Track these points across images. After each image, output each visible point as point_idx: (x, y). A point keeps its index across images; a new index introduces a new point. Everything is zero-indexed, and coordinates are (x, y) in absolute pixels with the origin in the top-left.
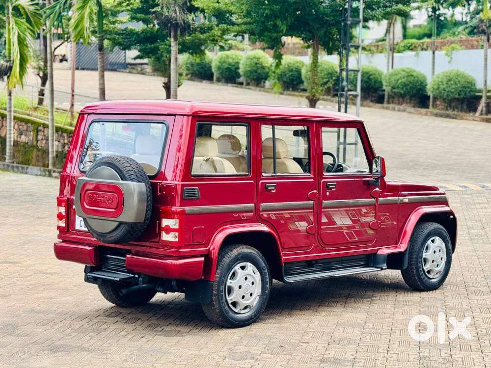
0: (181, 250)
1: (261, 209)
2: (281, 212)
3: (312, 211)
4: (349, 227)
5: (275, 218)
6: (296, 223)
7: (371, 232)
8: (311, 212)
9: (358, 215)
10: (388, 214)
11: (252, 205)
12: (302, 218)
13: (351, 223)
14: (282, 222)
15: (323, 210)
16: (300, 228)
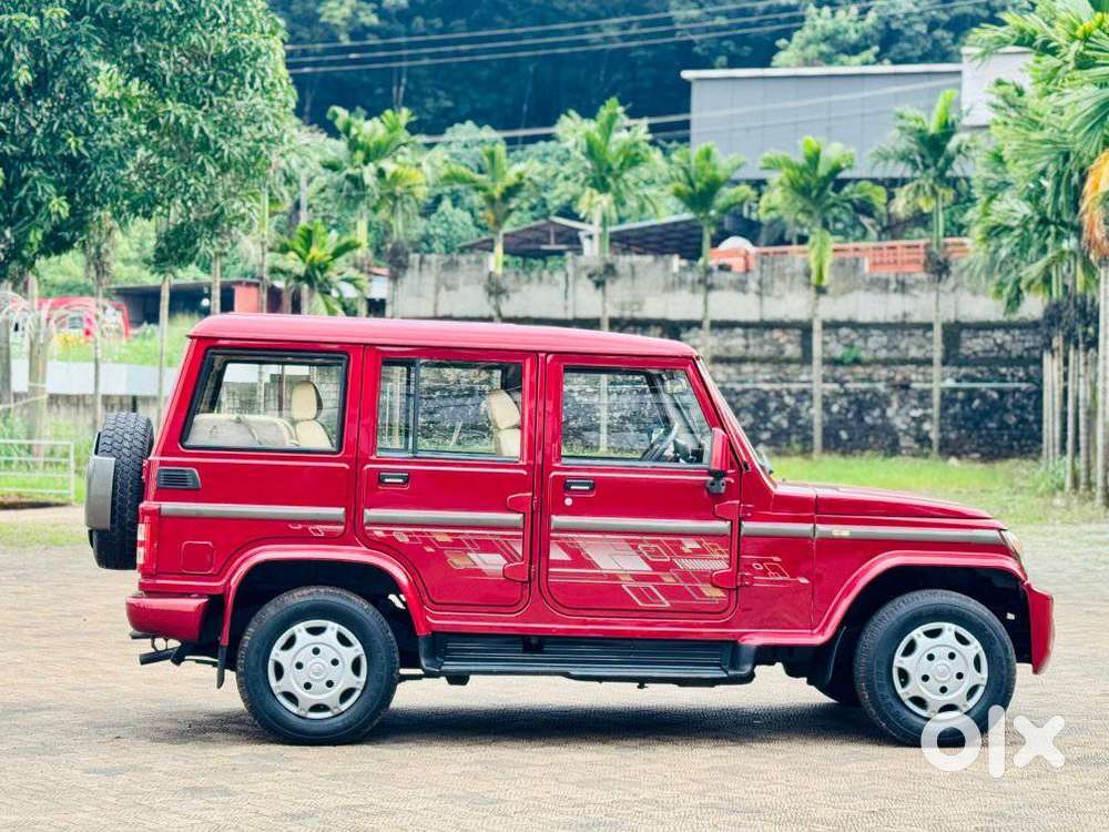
0: (159, 582)
1: (365, 521)
2: (424, 530)
3: (521, 533)
4: (638, 577)
5: (407, 540)
6: (470, 555)
7: (718, 593)
8: (517, 537)
9: (669, 553)
10: (776, 559)
11: (339, 512)
12: (487, 547)
13: (649, 569)
14: (429, 550)
15: (552, 535)
16: (483, 567)
